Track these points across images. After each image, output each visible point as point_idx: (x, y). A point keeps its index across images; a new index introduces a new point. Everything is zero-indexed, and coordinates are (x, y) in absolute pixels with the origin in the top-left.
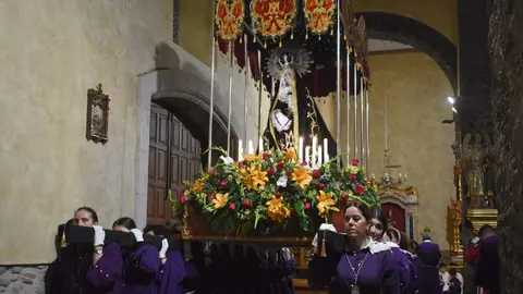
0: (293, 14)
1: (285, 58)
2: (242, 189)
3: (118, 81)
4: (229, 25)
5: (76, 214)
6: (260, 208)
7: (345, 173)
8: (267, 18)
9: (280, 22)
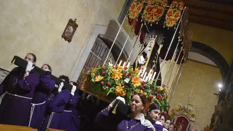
0: (161, 15)
1: (153, 36)
2: (109, 78)
3: (86, 22)
4: (134, 13)
5: (27, 55)
6: (113, 88)
7: (156, 88)
8: (149, 14)
9: (154, 17)
